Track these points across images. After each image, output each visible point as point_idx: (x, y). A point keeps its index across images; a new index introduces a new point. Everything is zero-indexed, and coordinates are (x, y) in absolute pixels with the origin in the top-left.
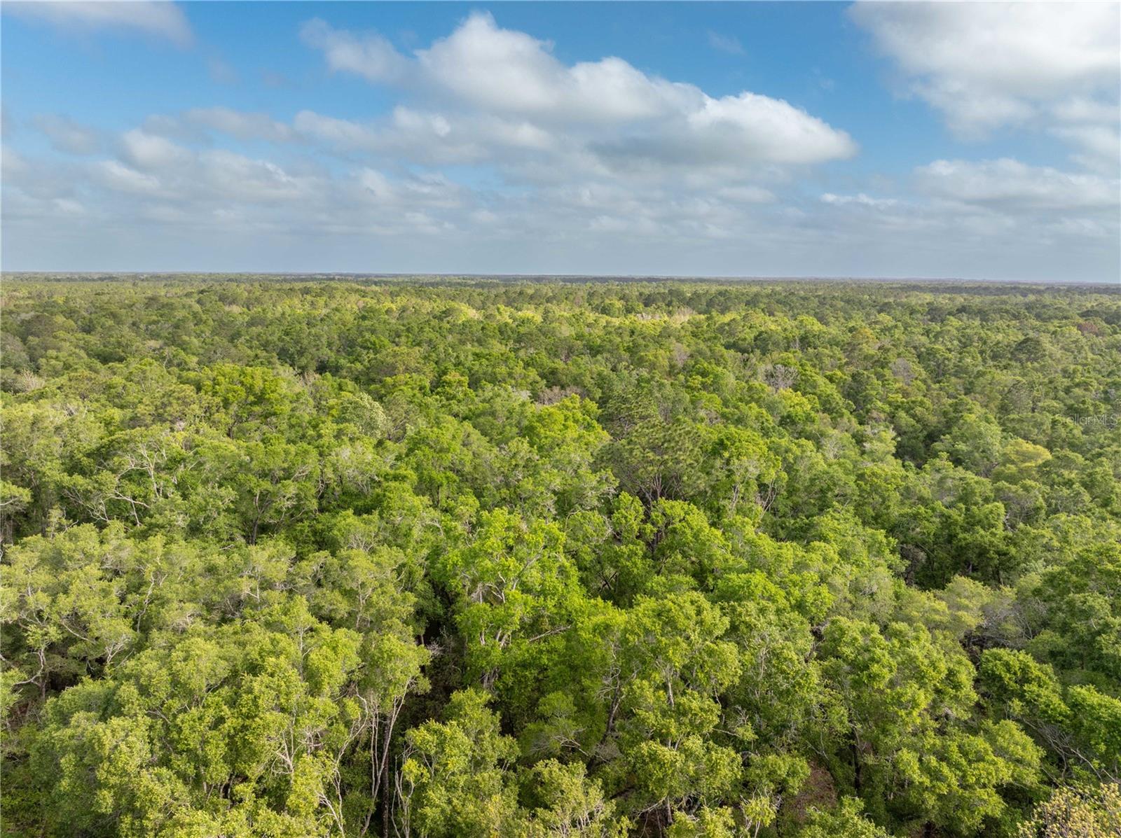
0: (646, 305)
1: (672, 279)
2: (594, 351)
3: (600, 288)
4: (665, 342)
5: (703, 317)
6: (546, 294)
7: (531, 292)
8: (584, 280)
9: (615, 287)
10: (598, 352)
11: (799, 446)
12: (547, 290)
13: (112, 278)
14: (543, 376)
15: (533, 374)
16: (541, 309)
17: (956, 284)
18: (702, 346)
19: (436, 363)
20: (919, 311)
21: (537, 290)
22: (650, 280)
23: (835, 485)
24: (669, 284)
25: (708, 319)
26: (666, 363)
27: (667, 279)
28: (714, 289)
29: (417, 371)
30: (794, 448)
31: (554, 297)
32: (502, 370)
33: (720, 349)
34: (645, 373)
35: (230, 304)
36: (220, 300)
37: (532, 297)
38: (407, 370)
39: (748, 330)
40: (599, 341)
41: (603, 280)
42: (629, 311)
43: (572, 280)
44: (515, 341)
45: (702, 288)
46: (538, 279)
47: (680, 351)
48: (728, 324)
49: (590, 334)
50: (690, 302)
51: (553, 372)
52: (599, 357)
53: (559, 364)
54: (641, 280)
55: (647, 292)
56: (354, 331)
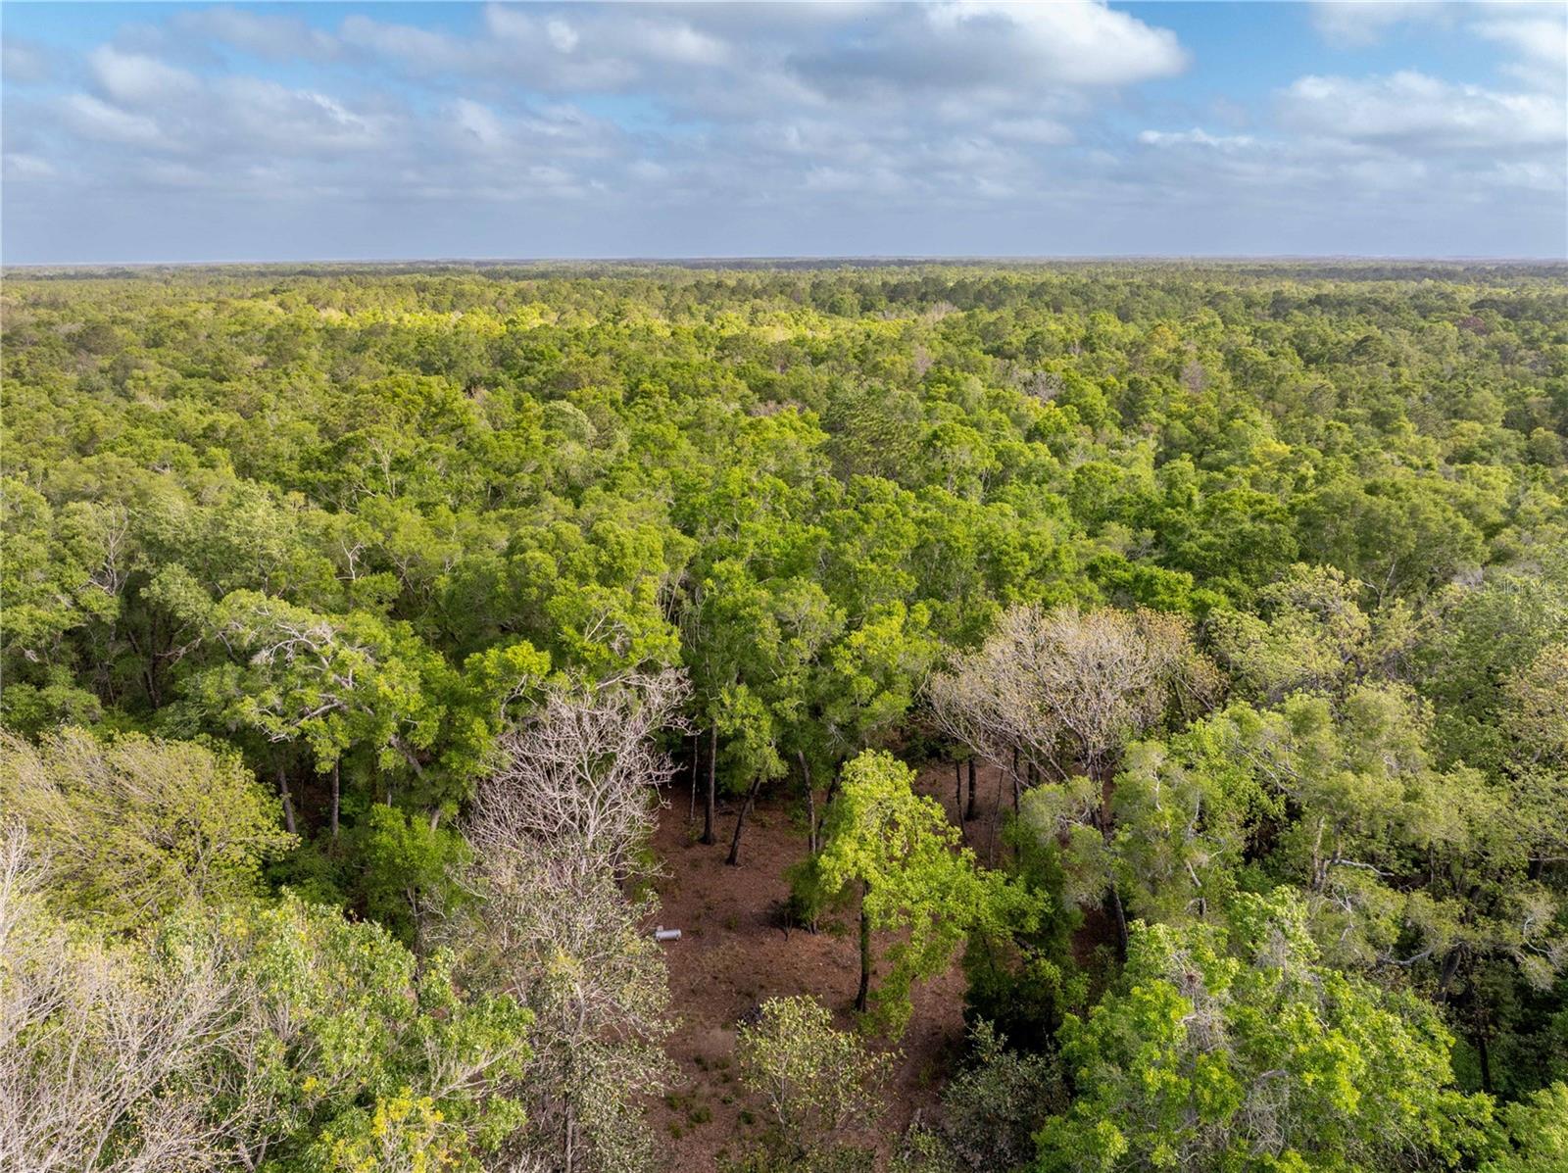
0: (891, 300)
1: (933, 262)
2: (817, 360)
3: (829, 277)
4: (906, 346)
5: (962, 315)
6: (754, 285)
7: (732, 283)
8: (807, 265)
9: (850, 275)
10: (822, 360)
11: (1033, 450)
12: (752, 279)
13: (128, 275)
14: (754, 389)
15: (742, 387)
16: (747, 307)
17: (1341, 265)
18: (952, 350)
19: (627, 374)
20: (1258, 304)
21: (740, 281)
22: (901, 263)
23: (1050, 477)
24: (927, 269)
25: (969, 317)
26: (905, 371)
27: (926, 262)
28: (991, 275)
29: (605, 382)
30: (1027, 452)
31: (764, 290)
32: (704, 382)
33: (976, 353)
34: (877, 384)
35: (324, 307)
36: (309, 302)
37: (733, 291)
38: (592, 382)
39: (1019, 331)
40: (825, 348)
41: (835, 264)
42: (866, 308)
43: (788, 265)
44: (717, 348)
45: (971, 275)
46: (739, 265)
47: (922, 358)
48: (995, 324)
49: (814, 339)
50: (952, 295)
51: (769, 384)
52: (821, 367)
53: (775, 374)
54: (888, 264)
55: (893, 281)
56: (508, 339)
